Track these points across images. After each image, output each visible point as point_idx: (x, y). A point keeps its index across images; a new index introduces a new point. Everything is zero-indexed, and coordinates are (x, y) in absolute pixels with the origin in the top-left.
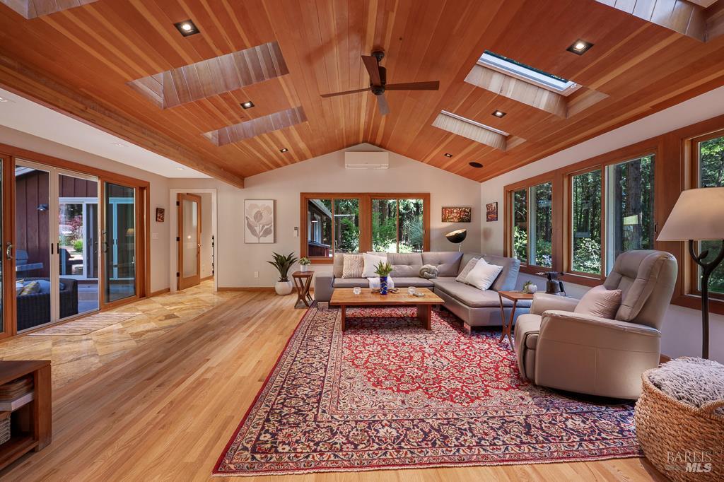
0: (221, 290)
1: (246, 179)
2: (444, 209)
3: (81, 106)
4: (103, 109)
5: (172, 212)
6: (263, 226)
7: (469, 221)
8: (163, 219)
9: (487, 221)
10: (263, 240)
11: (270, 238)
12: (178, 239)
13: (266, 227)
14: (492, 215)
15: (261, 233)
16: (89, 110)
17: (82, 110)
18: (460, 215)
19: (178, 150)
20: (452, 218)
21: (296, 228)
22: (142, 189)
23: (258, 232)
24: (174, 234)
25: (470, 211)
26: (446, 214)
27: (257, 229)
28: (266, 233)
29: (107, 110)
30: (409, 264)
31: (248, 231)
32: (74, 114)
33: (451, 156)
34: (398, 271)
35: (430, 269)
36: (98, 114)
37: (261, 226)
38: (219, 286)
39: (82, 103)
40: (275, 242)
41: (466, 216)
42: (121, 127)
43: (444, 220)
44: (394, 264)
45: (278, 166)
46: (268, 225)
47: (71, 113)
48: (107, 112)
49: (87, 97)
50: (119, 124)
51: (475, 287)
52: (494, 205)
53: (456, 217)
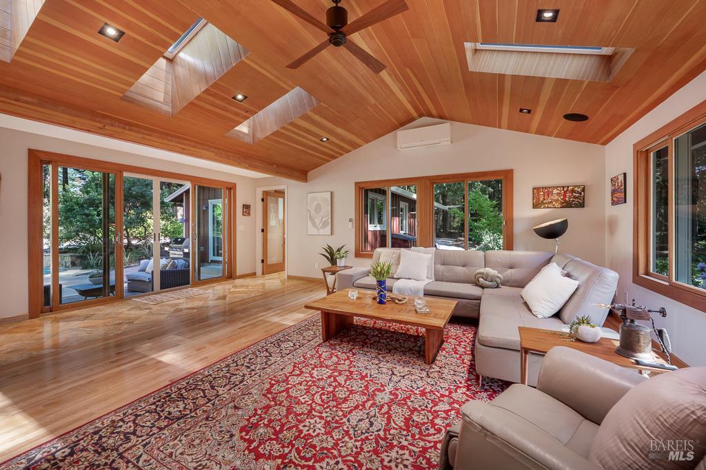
0: (290, 278)
1: (309, 173)
2: (536, 190)
3: (100, 125)
4: (122, 125)
5: (258, 208)
6: (322, 219)
7: (582, 205)
8: (249, 214)
9: (613, 204)
10: (322, 232)
11: (328, 230)
12: (263, 231)
13: (323, 220)
14: (619, 196)
15: (320, 225)
16: (107, 127)
17: (101, 128)
18: (565, 196)
19: (213, 152)
20: (551, 202)
21: (351, 220)
22: (230, 189)
23: (317, 224)
24: (260, 226)
25: (583, 190)
26: (540, 197)
27: (317, 221)
28: (324, 225)
29: (126, 125)
30: (464, 266)
31: (310, 223)
32: (92, 132)
33: (529, 112)
34: (446, 274)
35: (487, 275)
36: (117, 129)
37: (320, 218)
38: (289, 274)
39: (100, 122)
40: (332, 234)
41: (575, 198)
42: (144, 138)
43: (536, 206)
44: (443, 264)
45: (334, 157)
46: (325, 217)
47: (89, 131)
48: (127, 127)
49: (105, 117)
50: (142, 136)
51: (530, 310)
52: (621, 178)
53: (557, 201)
